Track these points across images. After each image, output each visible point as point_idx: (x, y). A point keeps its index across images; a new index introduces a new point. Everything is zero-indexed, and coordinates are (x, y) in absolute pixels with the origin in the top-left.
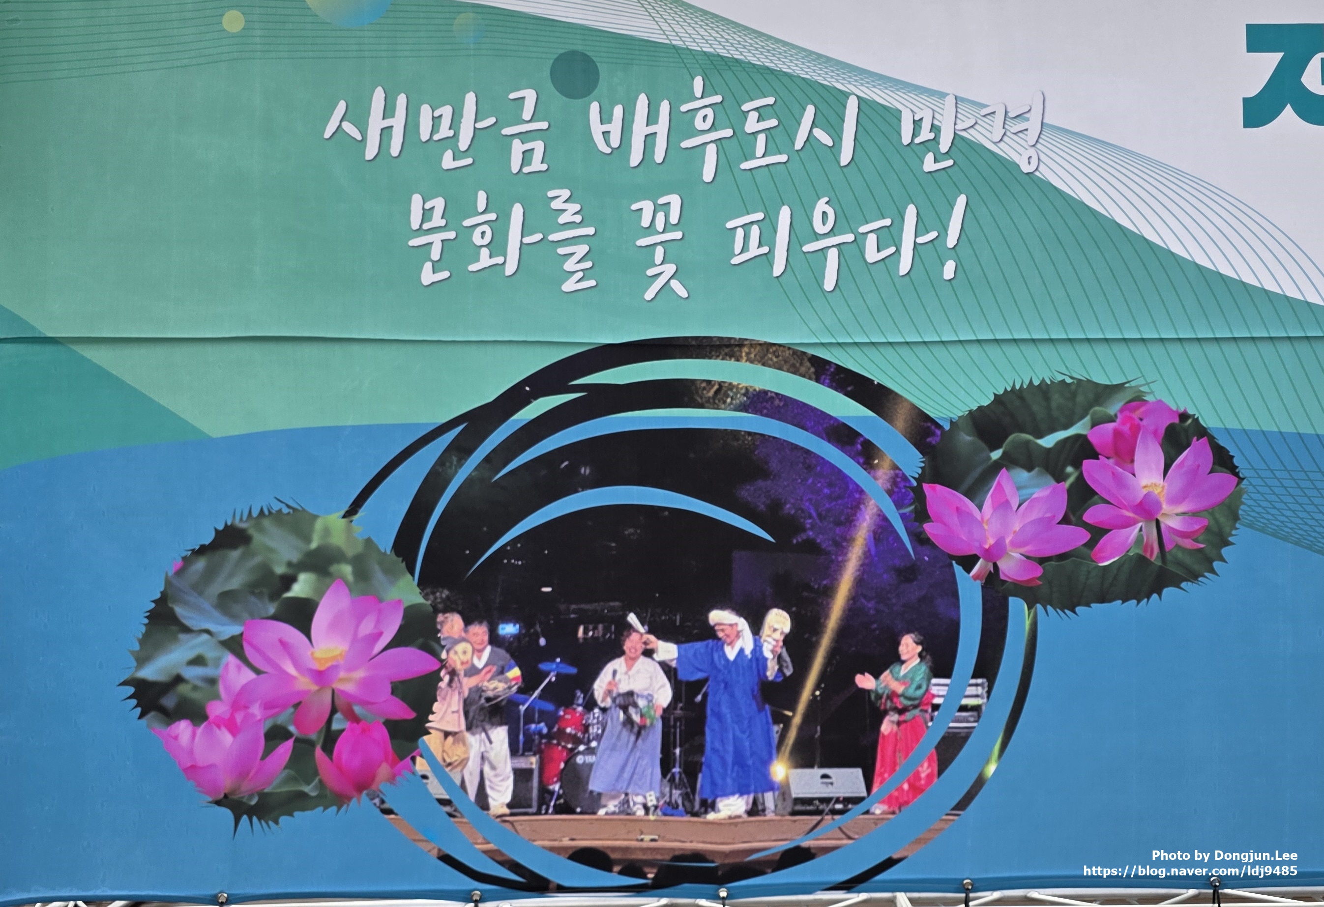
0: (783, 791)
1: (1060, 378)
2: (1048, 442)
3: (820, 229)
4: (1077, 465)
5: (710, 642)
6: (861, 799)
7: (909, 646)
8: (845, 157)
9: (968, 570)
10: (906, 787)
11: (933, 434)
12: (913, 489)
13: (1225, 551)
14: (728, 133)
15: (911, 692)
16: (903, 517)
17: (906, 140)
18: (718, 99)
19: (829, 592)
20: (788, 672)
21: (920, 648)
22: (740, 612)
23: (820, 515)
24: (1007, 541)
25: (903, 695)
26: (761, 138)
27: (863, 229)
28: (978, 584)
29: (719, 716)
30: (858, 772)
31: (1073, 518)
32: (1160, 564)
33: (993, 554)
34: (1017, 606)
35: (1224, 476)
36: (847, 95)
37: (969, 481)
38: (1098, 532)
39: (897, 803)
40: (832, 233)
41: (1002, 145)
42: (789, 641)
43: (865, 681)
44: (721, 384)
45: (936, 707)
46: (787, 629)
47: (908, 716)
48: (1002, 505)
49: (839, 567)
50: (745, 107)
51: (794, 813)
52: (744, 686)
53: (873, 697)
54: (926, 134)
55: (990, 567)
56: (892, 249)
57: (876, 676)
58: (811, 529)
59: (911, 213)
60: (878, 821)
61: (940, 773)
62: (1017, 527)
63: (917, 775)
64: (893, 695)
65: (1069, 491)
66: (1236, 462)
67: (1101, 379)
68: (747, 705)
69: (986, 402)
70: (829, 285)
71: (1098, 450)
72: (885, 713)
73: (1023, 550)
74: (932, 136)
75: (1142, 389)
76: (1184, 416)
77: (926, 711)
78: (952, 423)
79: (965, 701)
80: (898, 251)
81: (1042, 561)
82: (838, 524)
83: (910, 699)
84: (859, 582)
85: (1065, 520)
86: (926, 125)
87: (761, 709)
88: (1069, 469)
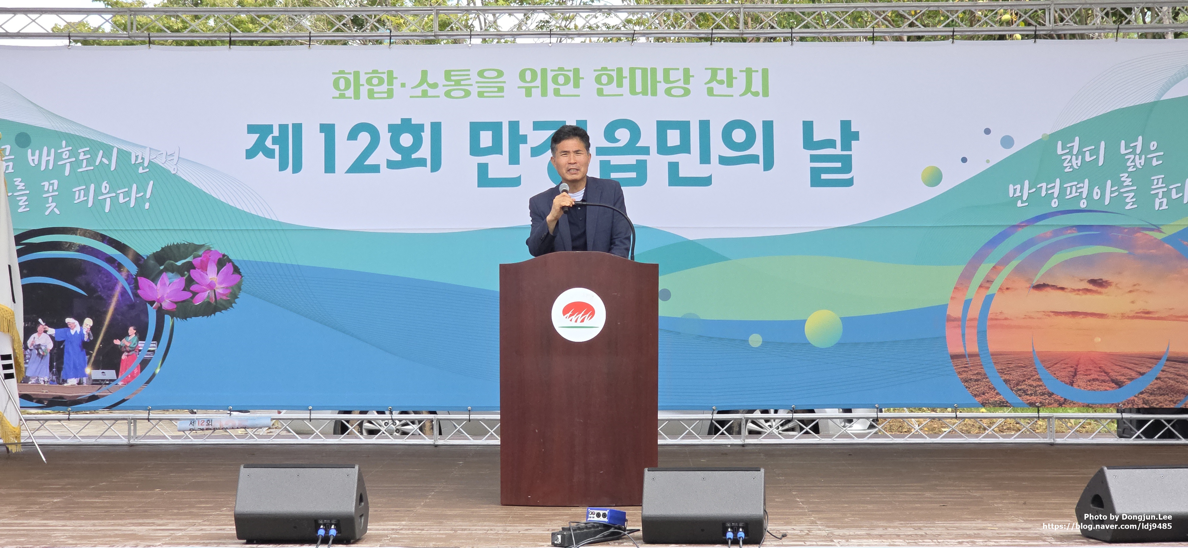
0: (89, 377)
1: (183, 242)
2: (179, 263)
3: (104, 191)
4: (189, 271)
5: (66, 329)
6: (115, 380)
7: (132, 331)
8: (112, 168)
9: (152, 306)
10: (129, 376)
11: (140, 260)
12: (134, 278)
13: (236, 300)
14: (74, 159)
15: (132, 346)
16: (130, 288)
17: (133, 162)
18: (70, 148)
19: (105, 313)
20: (92, 339)
21: (135, 331)
22: (76, 319)
23: (104, 288)
24: (165, 296)
25: (129, 347)
26: (85, 161)
27: (118, 192)
28: (155, 310)
29: (69, 353)
30: (114, 371)
31: (187, 289)
32: (215, 304)
33: (160, 301)
34: (167, 318)
35: (236, 276)
36: (113, 147)
37: (152, 277)
38: (195, 294)
39: (127, 382)
40: (108, 193)
41: (165, 164)
42: (92, 329)
43: (117, 342)
44: (70, 243)
45: (140, 351)
46: (91, 325)
47: (131, 353)
48: (164, 284)
49: (109, 304)
50: (79, 151)
51: (93, 384)
52: (77, 343)
53: (119, 347)
54: (140, 160)
55: (159, 305)
56: (128, 199)
57: (121, 340)
58: (100, 291)
59: (134, 186)
60: (120, 387)
61: (141, 372)
62: (168, 291)
63: (133, 372)
64: (126, 347)
65: (186, 280)
66: (241, 271)
67: (197, 243)
68: (78, 349)
69: (159, 250)
70: (107, 210)
71: (196, 266)
72: (123, 352)
73: (170, 299)
74: (142, 161)
75: (211, 246)
76: (224, 255)
77: (136, 352)
78: (147, 257)
79: (150, 349)
80: (130, 199)
81: (176, 303)
82: (109, 290)
83: (131, 348)
84: (116, 309)
85: (184, 290)
86: (140, 158)
87: (82, 351)
88: (186, 273)
